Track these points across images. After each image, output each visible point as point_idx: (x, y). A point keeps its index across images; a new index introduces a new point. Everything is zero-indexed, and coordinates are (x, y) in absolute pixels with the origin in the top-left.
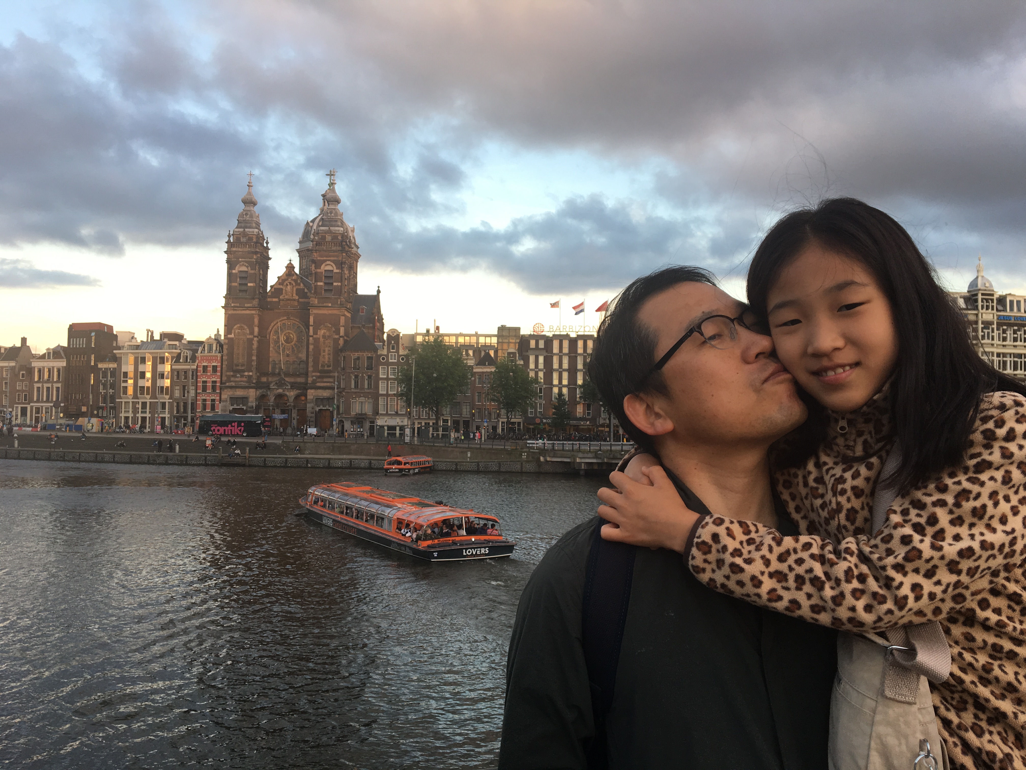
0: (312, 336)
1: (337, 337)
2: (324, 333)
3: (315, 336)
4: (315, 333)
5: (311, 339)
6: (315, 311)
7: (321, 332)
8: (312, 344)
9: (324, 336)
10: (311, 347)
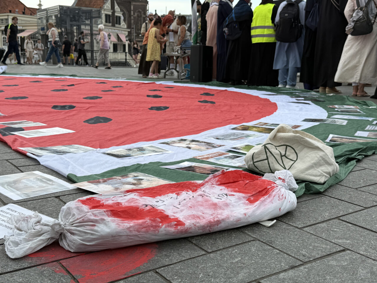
0: (133, 16)
1: (144, 16)
2: (138, 14)
3: (134, 16)
4: (134, 14)
5: (132, 17)
6: (134, 3)
7: (136, 14)
8: (133, 20)
9: (138, 16)
10: (132, 21)
